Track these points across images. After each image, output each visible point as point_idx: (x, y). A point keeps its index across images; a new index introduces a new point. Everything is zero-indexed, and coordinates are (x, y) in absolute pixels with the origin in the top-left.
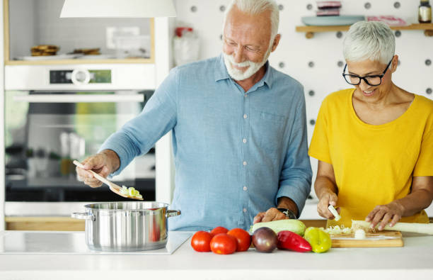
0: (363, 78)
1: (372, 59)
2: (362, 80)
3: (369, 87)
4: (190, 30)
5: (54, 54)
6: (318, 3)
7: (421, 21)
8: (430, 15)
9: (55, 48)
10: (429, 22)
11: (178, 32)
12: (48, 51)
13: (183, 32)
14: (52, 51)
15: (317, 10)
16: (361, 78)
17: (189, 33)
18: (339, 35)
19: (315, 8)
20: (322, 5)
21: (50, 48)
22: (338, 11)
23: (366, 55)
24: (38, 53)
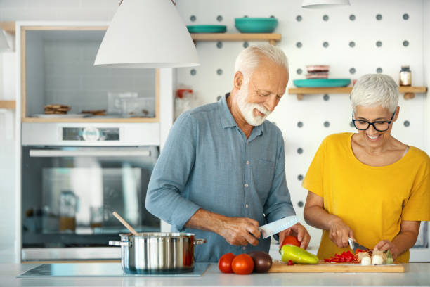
0: (373, 124)
1: (383, 106)
2: (371, 126)
3: (376, 132)
4: (191, 91)
5: (65, 113)
6: (308, 67)
7: (402, 85)
8: (410, 80)
9: (66, 107)
10: (409, 85)
11: (179, 94)
12: (60, 110)
13: (184, 94)
14: (64, 110)
15: (306, 73)
16: (370, 124)
17: (189, 95)
18: (326, 98)
19: (305, 72)
20: (312, 69)
21: (62, 107)
22: (327, 75)
23: (378, 102)
24: (51, 112)
